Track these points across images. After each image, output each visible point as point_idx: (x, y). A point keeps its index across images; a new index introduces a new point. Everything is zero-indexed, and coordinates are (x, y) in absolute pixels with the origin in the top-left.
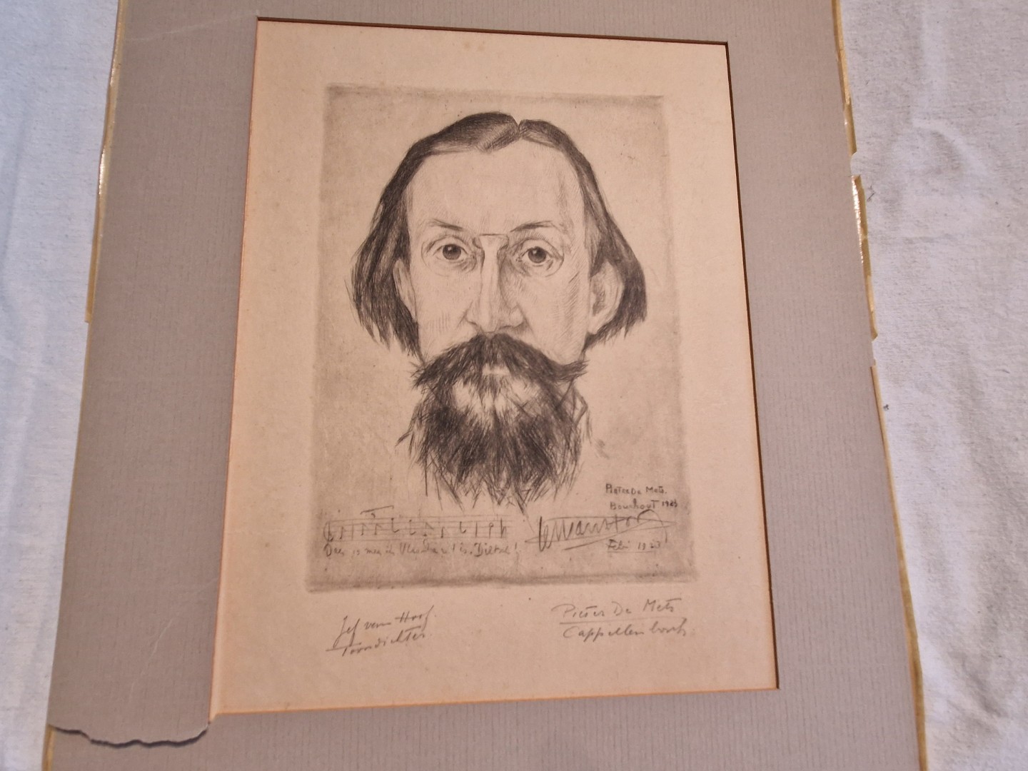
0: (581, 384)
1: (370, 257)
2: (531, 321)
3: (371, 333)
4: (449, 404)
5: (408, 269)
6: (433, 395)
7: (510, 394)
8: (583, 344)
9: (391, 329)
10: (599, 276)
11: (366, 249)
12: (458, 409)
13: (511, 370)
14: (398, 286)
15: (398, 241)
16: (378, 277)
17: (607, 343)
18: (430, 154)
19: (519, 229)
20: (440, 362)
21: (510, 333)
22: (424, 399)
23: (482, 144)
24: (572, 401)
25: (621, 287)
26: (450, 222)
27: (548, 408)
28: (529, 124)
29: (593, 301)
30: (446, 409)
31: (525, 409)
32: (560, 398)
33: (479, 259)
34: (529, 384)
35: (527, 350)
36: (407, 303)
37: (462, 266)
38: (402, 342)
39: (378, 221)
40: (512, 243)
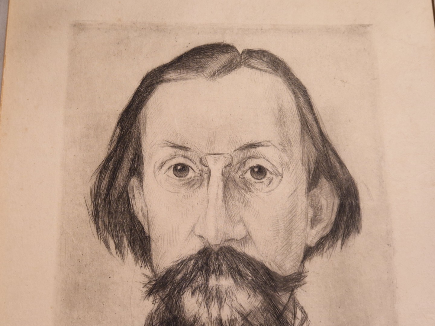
0: (301, 295)
1: (108, 175)
2: (253, 234)
3: (108, 247)
4: (178, 314)
5: (142, 186)
6: (164, 305)
7: (235, 304)
8: (302, 256)
9: (126, 243)
10: (316, 191)
11: (104, 168)
12: (186, 318)
13: (235, 281)
14: (132, 202)
15: (133, 161)
16: (114, 194)
17: (325, 255)
18: (161, 82)
19: (242, 149)
20: (170, 273)
21: (234, 245)
22: (155, 309)
23: (208, 71)
24: (293, 310)
25: (337, 202)
26: (179, 143)
27: (270, 317)
28: (251, 53)
29: (311, 214)
30: (176, 318)
31: (249, 319)
32: (281, 308)
33: (205, 176)
34: (252, 294)
35: (250, 262)
36: (140, 217)
37: (190, 184)
38: (136, 254)
39: (115, 143)
40: (235, 162)
